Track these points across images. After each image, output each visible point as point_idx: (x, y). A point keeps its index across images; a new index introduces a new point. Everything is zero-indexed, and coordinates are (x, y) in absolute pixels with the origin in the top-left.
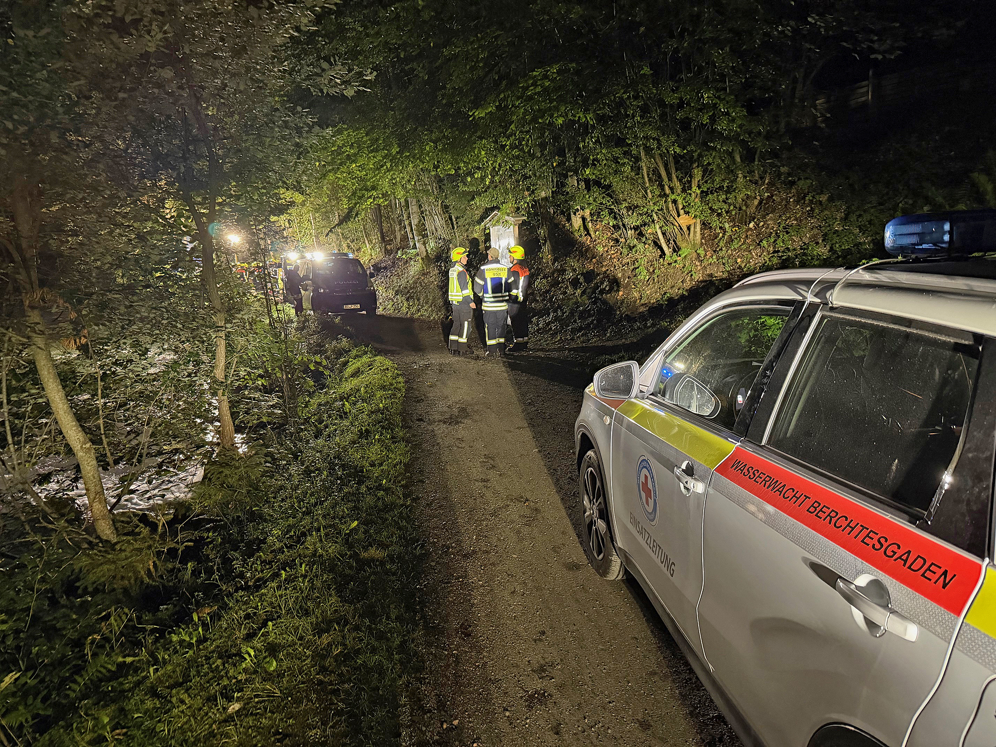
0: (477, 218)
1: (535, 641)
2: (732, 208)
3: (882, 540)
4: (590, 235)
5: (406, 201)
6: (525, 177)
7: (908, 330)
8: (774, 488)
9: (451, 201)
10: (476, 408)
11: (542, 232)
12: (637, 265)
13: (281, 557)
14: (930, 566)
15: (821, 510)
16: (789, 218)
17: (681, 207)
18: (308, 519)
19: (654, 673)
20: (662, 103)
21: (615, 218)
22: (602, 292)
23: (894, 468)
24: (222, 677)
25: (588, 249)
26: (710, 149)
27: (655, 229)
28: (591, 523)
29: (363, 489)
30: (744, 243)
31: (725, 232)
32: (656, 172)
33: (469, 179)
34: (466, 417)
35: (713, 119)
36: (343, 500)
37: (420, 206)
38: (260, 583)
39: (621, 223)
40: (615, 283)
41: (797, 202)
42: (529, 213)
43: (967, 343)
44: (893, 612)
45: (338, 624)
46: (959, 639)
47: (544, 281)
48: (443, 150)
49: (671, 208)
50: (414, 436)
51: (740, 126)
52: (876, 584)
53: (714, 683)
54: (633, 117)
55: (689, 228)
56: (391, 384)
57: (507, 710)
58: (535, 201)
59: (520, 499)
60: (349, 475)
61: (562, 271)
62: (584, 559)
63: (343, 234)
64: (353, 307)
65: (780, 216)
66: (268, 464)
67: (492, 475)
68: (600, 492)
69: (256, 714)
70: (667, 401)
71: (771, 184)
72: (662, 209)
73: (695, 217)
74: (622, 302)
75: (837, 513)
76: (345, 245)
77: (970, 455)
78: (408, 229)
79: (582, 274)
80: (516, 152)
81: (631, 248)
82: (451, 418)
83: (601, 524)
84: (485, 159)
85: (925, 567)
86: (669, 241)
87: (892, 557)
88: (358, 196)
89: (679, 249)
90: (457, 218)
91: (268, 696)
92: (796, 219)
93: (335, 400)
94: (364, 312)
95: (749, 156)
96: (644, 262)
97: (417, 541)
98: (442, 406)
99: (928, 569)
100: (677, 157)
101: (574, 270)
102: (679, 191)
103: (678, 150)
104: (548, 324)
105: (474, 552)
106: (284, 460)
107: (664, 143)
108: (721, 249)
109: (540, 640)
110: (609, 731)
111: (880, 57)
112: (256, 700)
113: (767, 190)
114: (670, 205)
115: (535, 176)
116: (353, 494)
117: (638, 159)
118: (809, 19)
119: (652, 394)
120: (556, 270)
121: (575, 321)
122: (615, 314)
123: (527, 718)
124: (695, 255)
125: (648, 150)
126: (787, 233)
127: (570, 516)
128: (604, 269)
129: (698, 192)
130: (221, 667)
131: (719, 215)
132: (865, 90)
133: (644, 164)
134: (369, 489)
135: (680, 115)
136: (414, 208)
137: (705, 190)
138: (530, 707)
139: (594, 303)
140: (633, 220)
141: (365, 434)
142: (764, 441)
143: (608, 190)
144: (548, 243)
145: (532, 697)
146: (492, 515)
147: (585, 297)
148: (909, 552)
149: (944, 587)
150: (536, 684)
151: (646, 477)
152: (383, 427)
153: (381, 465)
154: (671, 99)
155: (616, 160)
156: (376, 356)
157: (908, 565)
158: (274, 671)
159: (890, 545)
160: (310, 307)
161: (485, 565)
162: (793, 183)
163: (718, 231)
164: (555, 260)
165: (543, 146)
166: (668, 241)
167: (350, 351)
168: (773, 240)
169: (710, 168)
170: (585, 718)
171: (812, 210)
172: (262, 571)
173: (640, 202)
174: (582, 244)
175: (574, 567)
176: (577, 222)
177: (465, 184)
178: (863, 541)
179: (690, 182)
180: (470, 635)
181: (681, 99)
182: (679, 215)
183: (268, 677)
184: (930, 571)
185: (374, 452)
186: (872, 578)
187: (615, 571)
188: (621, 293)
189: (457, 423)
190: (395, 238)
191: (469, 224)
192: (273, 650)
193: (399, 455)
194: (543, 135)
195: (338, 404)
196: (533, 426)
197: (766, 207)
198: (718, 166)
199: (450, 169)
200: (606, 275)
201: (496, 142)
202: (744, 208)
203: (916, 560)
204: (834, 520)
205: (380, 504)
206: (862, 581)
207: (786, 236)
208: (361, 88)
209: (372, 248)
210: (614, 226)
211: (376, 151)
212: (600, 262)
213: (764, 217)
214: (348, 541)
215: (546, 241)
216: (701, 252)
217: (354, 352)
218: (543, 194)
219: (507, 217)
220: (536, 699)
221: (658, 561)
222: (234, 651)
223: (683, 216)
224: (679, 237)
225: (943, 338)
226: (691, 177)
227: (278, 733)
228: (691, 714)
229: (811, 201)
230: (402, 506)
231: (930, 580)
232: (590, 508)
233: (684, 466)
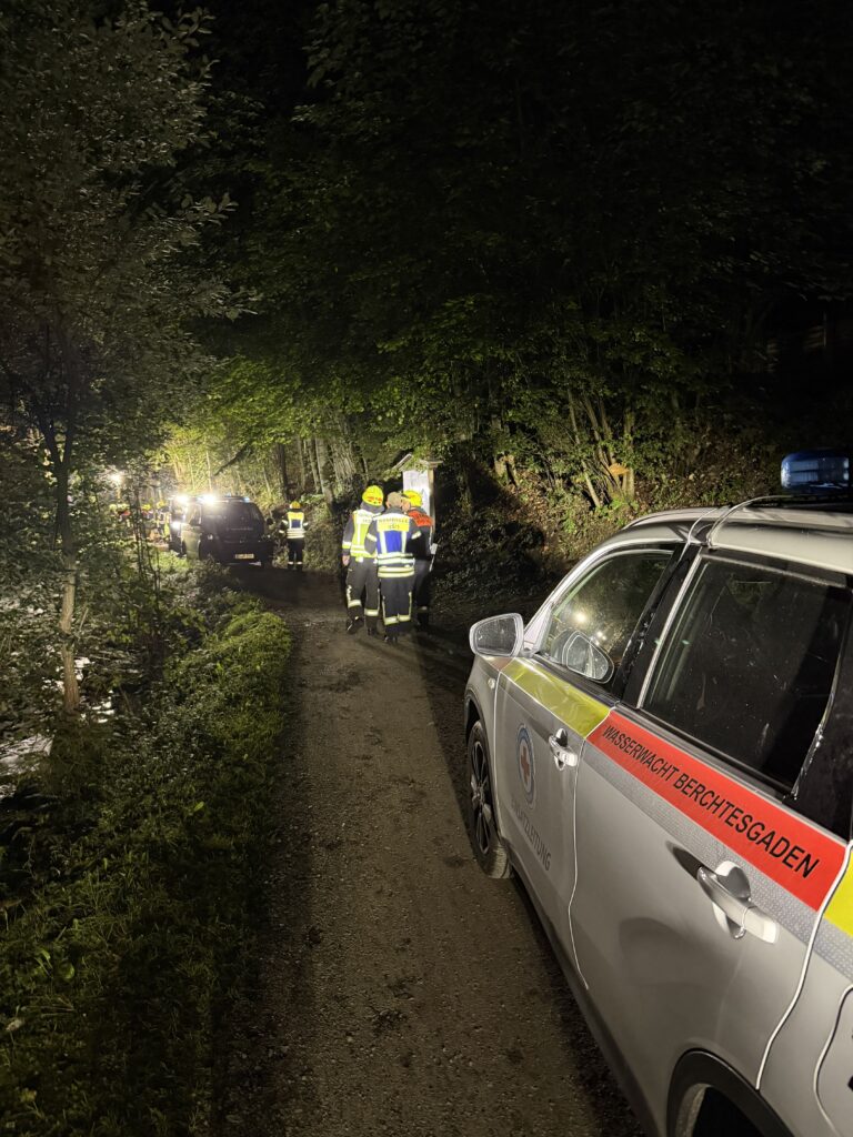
0: (390, 461)
1: (397, 950)
2: (669, 457)
3: (747, 819)
4: (515, 483)
5: (313, 442)
6: (443, 419)
7: (785, 573)
8: (643, 759)
9: (362, 443)
10: (370, 673)
11: (461, 478)
12: (564, 517)
13: (109, 842)
14: (793, 850)
15: (688, 785)
16: (733, 470)
17: (612, 454)
18: (149, 799)
19: (533, 993)
20: (591, 342)
21: (542, 466)
22: (525, 545)
23: (764, 733)
24: (8, 985)
25: (512, 498)
26: (644, 392)
27: (585, 478)
28: (479, 809)
29: (220, 764)
30: (683, 496)
31: (661, 483)
32: (586, 417)
33: (380, 418)
34: (356, 684)
35: (646, 359)
36: (193, 777)
37: (329, 448)
38: (77, 873)
39: (547, 471)
40: (540, 537)
41: (741, 453)
42: (447, 456)
43: (839, 586)
44: (751, 907)
45: (160, 924)
46: (817, 939)
47: (462, 532)
48: (352, 386)
49: (601, 456)
50: (292, 703)
51: (676, 368)
52: (736, 872)
53: (590, 1004)
54: (559, 354)
55: (621, 479)
56: (275, 644)
57: (350, 1035)
58: (454, 445)
59: (405, 780)
60: (206, 748)
61: (482, 522)
62: (469, 853)
63: (241, 476)
64: (246, 556)
65: (723, 468)
66: (116, 734)
67: (377, 751)
68: (485, 773)
69: (39, 1034)
70: (552, 661)
71: (713, 432)
72: (591, 457)
73: (628, 466)
74: (547, 557)
75: (704, 788)
76: (243, 488)
77: (838, 716)
78: (314, 471)
79: (505, 526)
80: (432, 391)
81: (558, 498)
82: (339, 684)
83: (486, 808)
84: (398, 398)
85: (787, 852)
86: (600, 491)
87: (754, 839)
88: (254, 433)
89: (611, 501)
90: (368, 461)
91: (58, 1011)
92: (740, 472)
93: (208, 661)
94: (258, 564)
95: (689, 402)
96: (572, 514)
97: (274, 828)
98: (331, 670)
99: (791, 854)
100: (607, 401)
101: (496, 521)
102: (610, 437)
103: (608, 393)
104: (464, 580)
105: (340, 842)
106: (135, 729)
107: (593, 385)
108: (657, 503)
109: (403, 950)
110: (471, 1064)
111: (828, 298)
112: (43, 1015)
113: (709, 438)
114: (600, 452)
115: (455, 417)
116: (206, 771)
117: (565, 401)
118: (752, 257)
119: (538, 653)
120: (477, 521)
121: (494, 578)
122: (539, 571)
123: (373, 1046)
124: (628, 508)
125: (576, 392)
126: (731, 486)
127: (459, 801)
128: (528, 521)
129: (631, 438)
130: (9, 974)
131: (656, 465)
132: (818, 334)
133: (571, 407)
134: (226, 765)
135: (609, 354)
136: (321, 449)
137: (639, 436)
138: (378, 1032)
139: (517, 558)
140: (559, 467)
141: (233, 701)
142: (639, 705)
143: (532, 434)
144: (468, 490)
145: (382, 1018)
146: (368, 798)
147: (506, 551)
148: (773, 833)
149: (805, 875)
150: (390, 1004)
151: (525, 749)
152: (257, 693)
153: (246, 736)
154: (600, 337)
155: (542, 402)
156: (264, 611)
157: (769, 850)
158: (71, 980)
159: (756, 825)
160: (197, 555)
161: (351, 859)
162: (737, 432)
163: (654, 482)
164: (475, 509)
165: (463, 385)
166: (598, 492)
167: (234, 605)
168: (714, 493)
169: (643, 412)
170: (443, 1047)
171: (758, 461)
172: (83, 858)
173: (567, 449)
174: (505, 493)
175: (456, 863)
176: (501, 469)
177: (377, 424)
178: (727, 821)
179: (622, 429)
180: (319, 942)
181: (611, 337)
182: (610, 464)
183: (64, 988)
184: (794, 856)
185: (241, 722)
186: (733, 865)
187: (500, 869)
188: (546, 548)
189: (345, 689)
190: (300, 482)
191: (381, 468)
192: (74, 954)
193: (268, 726)
194: (463, 373)
195: (210, 665)
196: (433, 695)
197: (707, 457)
198: (652, 410)
199: (358, 407)
200: (530, 528)
201: (412, 379)
202: (683, 458)
203: (778, 844)
204: (700, 796)
205: (236, 782)
206: (724, 869)
207: (729, 490)
208: (246, 311)
209: (274, 492)
210: (540, 474)
211: (277, 384)
212: (524, 513)
213: (705, 468)
214: (190, 826)
215: (465, 488)
216: (635, 505)
217: (240, 607)
218: (463, 437)
219: (421, 461)
220: (386, 1022)
221: (534, 851)
222: (28, 955)
223: (615, 465)
224: (610, 489)
225: (818, 581)
226: (623, 422)
227: (63, 1058)
228: (572, 1044)
229: (757, 453)
230: (262, 785)
231: (791, 866)
232: (478, 793)
233: (558, 735)
